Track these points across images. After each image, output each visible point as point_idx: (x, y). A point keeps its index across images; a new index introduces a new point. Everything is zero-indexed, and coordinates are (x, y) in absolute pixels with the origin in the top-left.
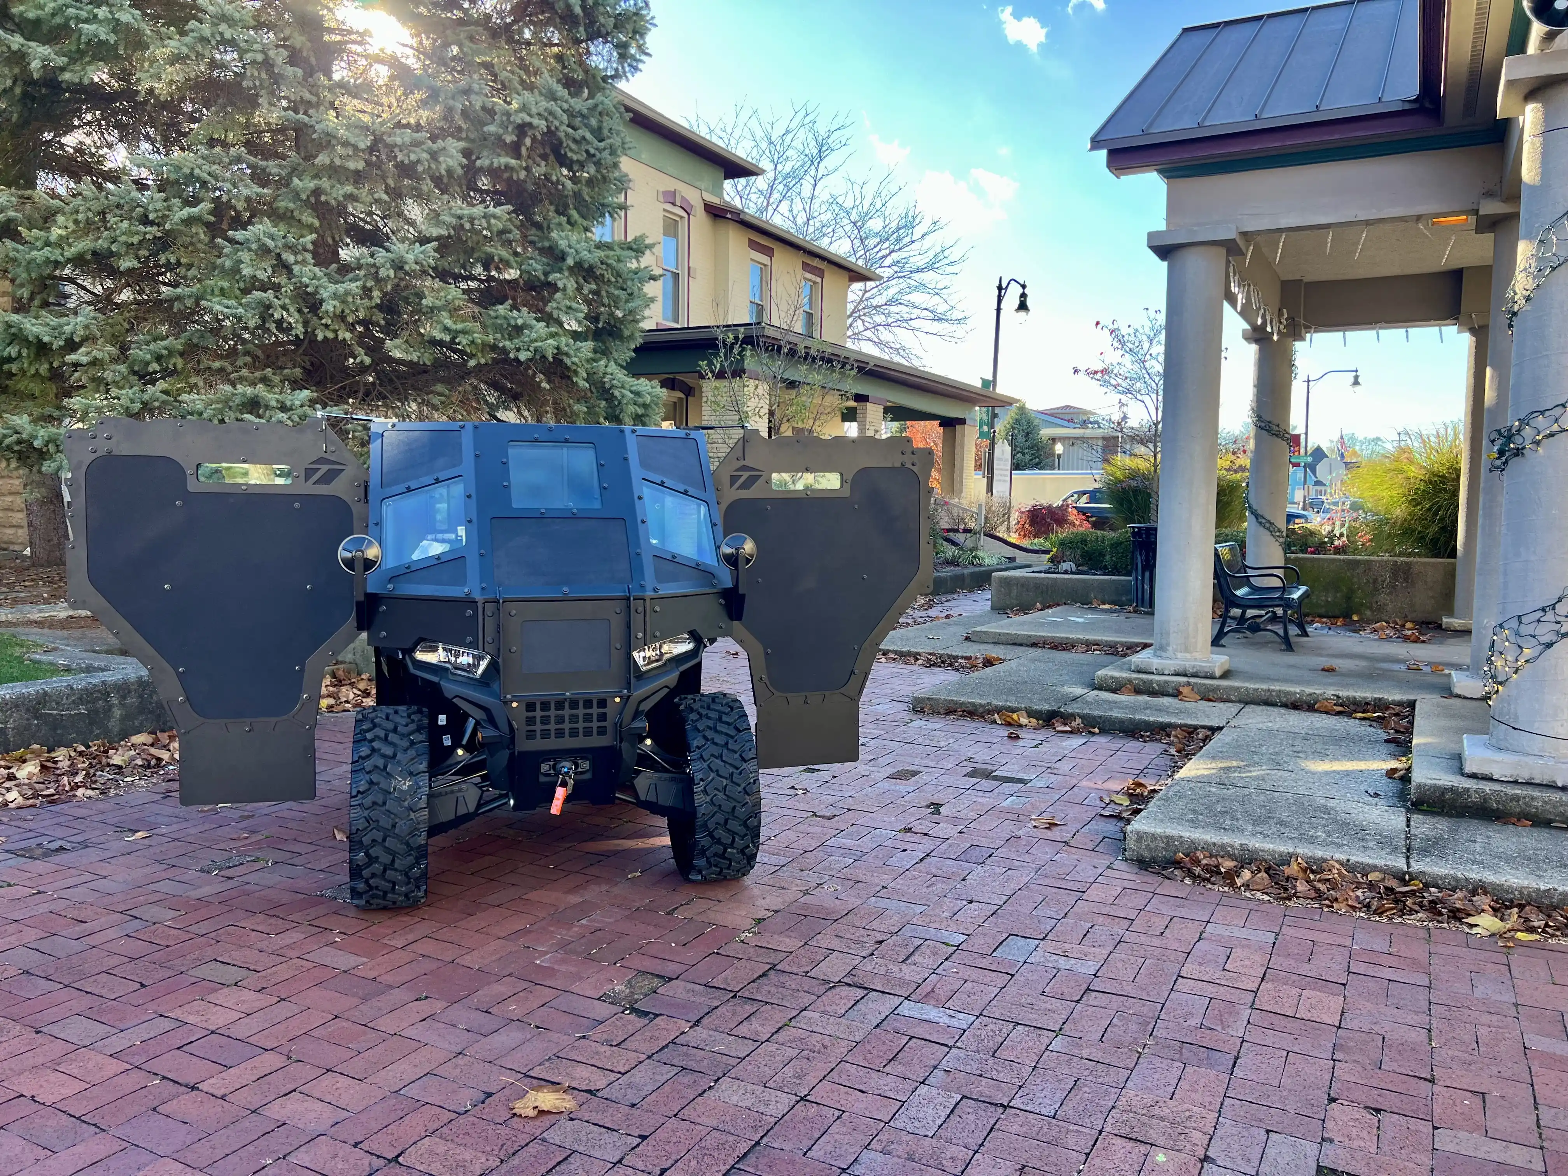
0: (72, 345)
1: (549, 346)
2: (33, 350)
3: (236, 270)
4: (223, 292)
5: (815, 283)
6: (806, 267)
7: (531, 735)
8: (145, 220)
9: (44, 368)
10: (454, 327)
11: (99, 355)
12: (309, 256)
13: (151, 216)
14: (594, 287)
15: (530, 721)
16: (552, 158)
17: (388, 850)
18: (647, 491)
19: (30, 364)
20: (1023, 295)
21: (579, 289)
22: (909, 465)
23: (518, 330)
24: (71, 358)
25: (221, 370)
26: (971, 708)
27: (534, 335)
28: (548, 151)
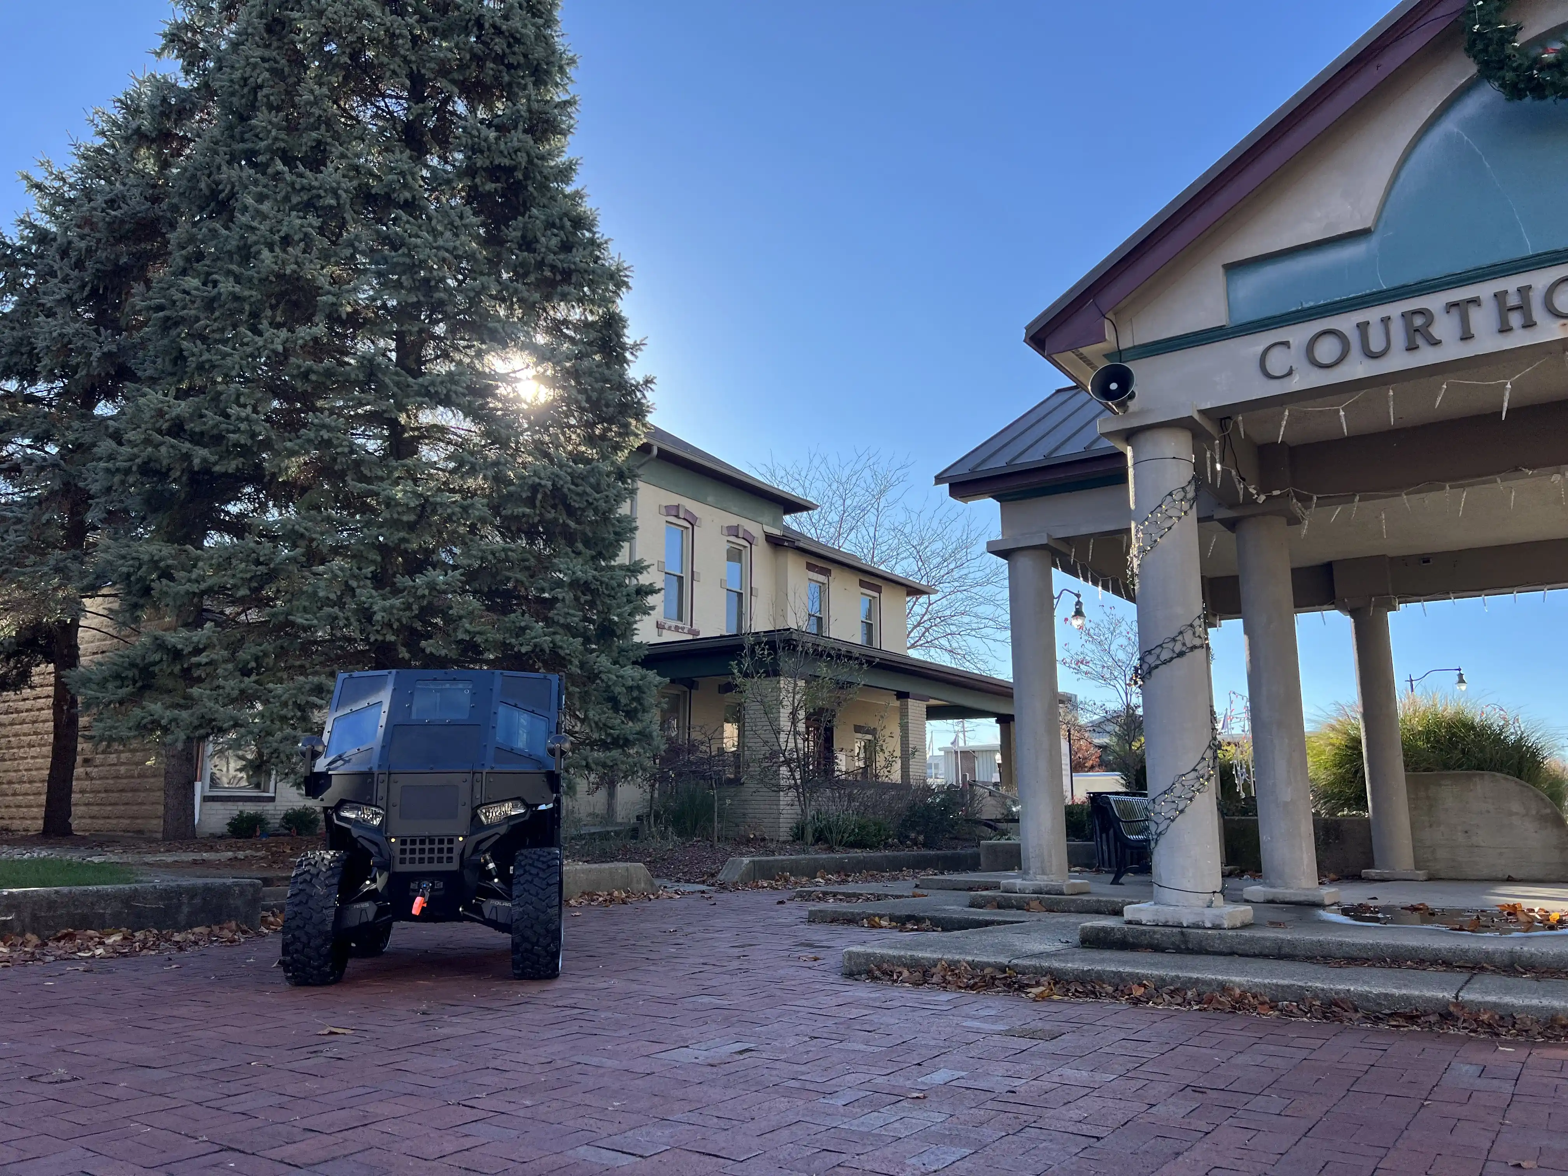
0: (197, 651)
4: (305, 610)
5: (874, 597)
6: (862, 584)
7: (403, 861)
11: (215, 657)
13: (261, 559)
15: (403, 851)
18: (502, 710)
20: (1078, 603)
25: (302, 666)
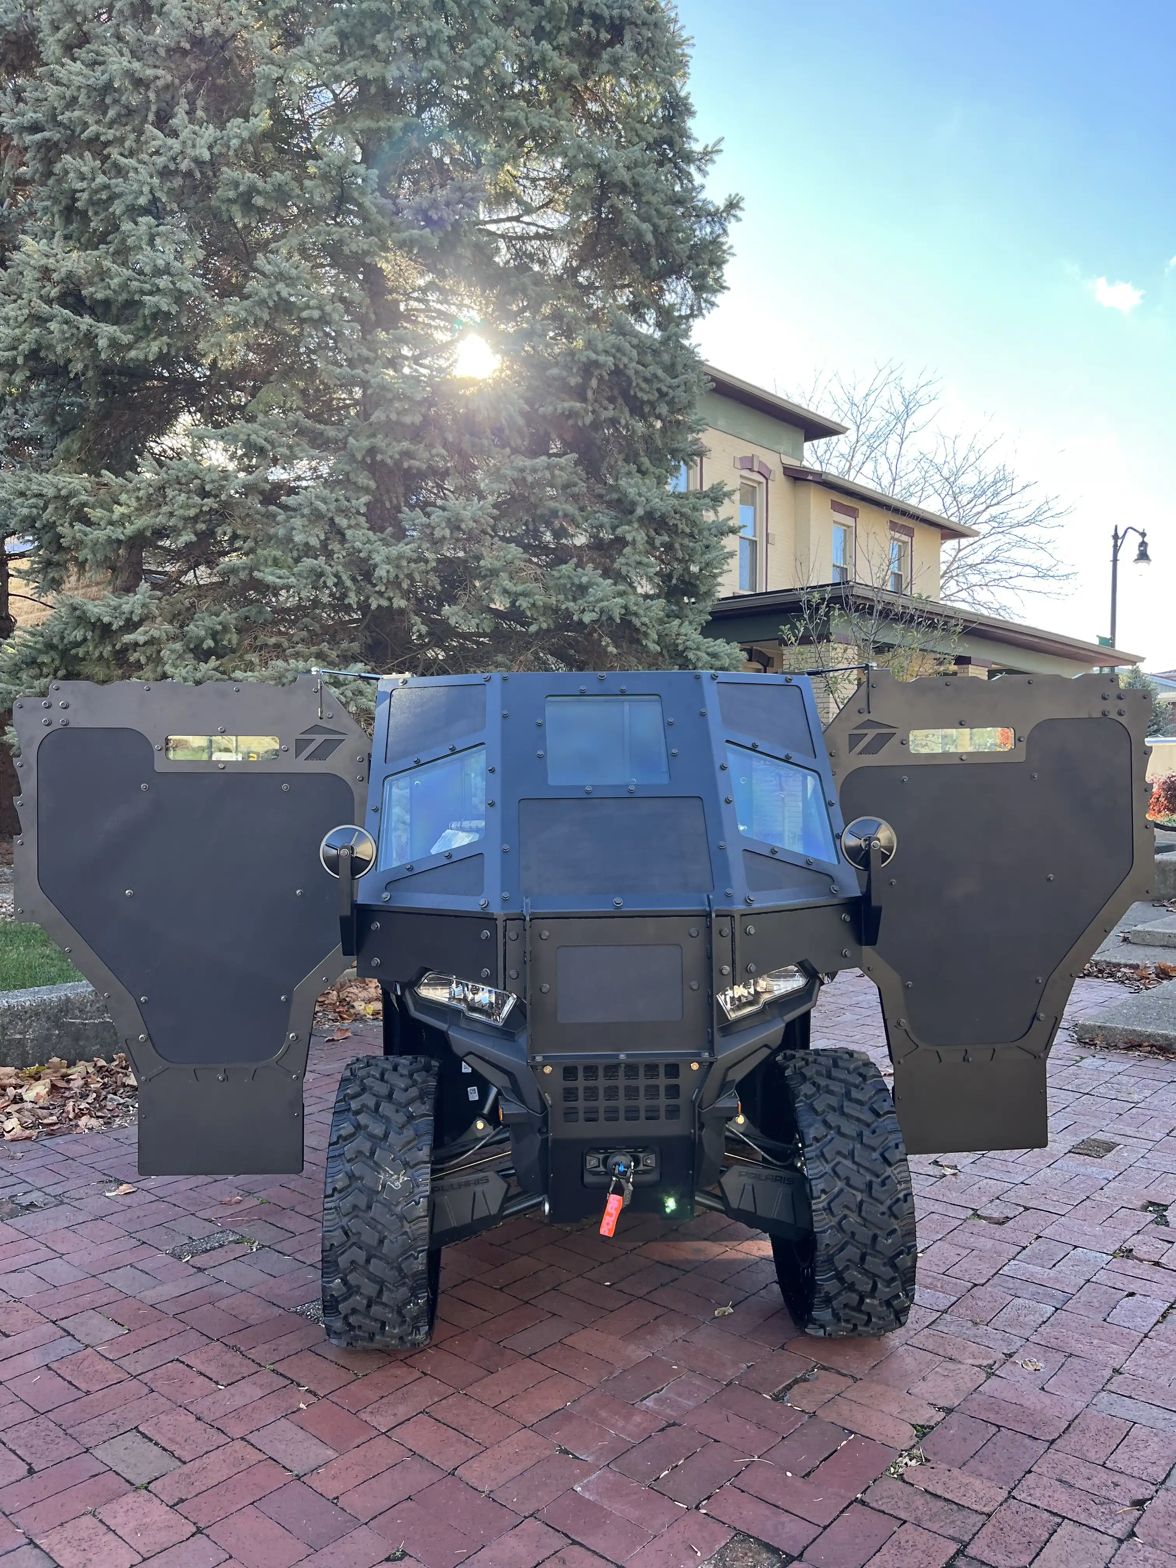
0: (131, 625)
1: (616, 606)
2: (98, 632)
3: (289, 539)
4: (276, 562)
5: (904, 543)
6: (893, 526)
7: (570, 1115)
8: (204, 494)
9: (107, 650)
10: (514, 589)
11: (156, 633)
12: (362, 520)
13: (208, 488)
14: (666, 538)
15: (570, 1094)
16: (620, 401)
17: (372, 1278)
18: (733, 758)
19: (95, 647)
20: (1143, 544)
21: (650, 542)
22: (1113, 715)
23: (583, 589)
24: (128, 638)
25: (278, 646)
26: (1162, 1042)
27: (600, 594)
28: (616, 392)
